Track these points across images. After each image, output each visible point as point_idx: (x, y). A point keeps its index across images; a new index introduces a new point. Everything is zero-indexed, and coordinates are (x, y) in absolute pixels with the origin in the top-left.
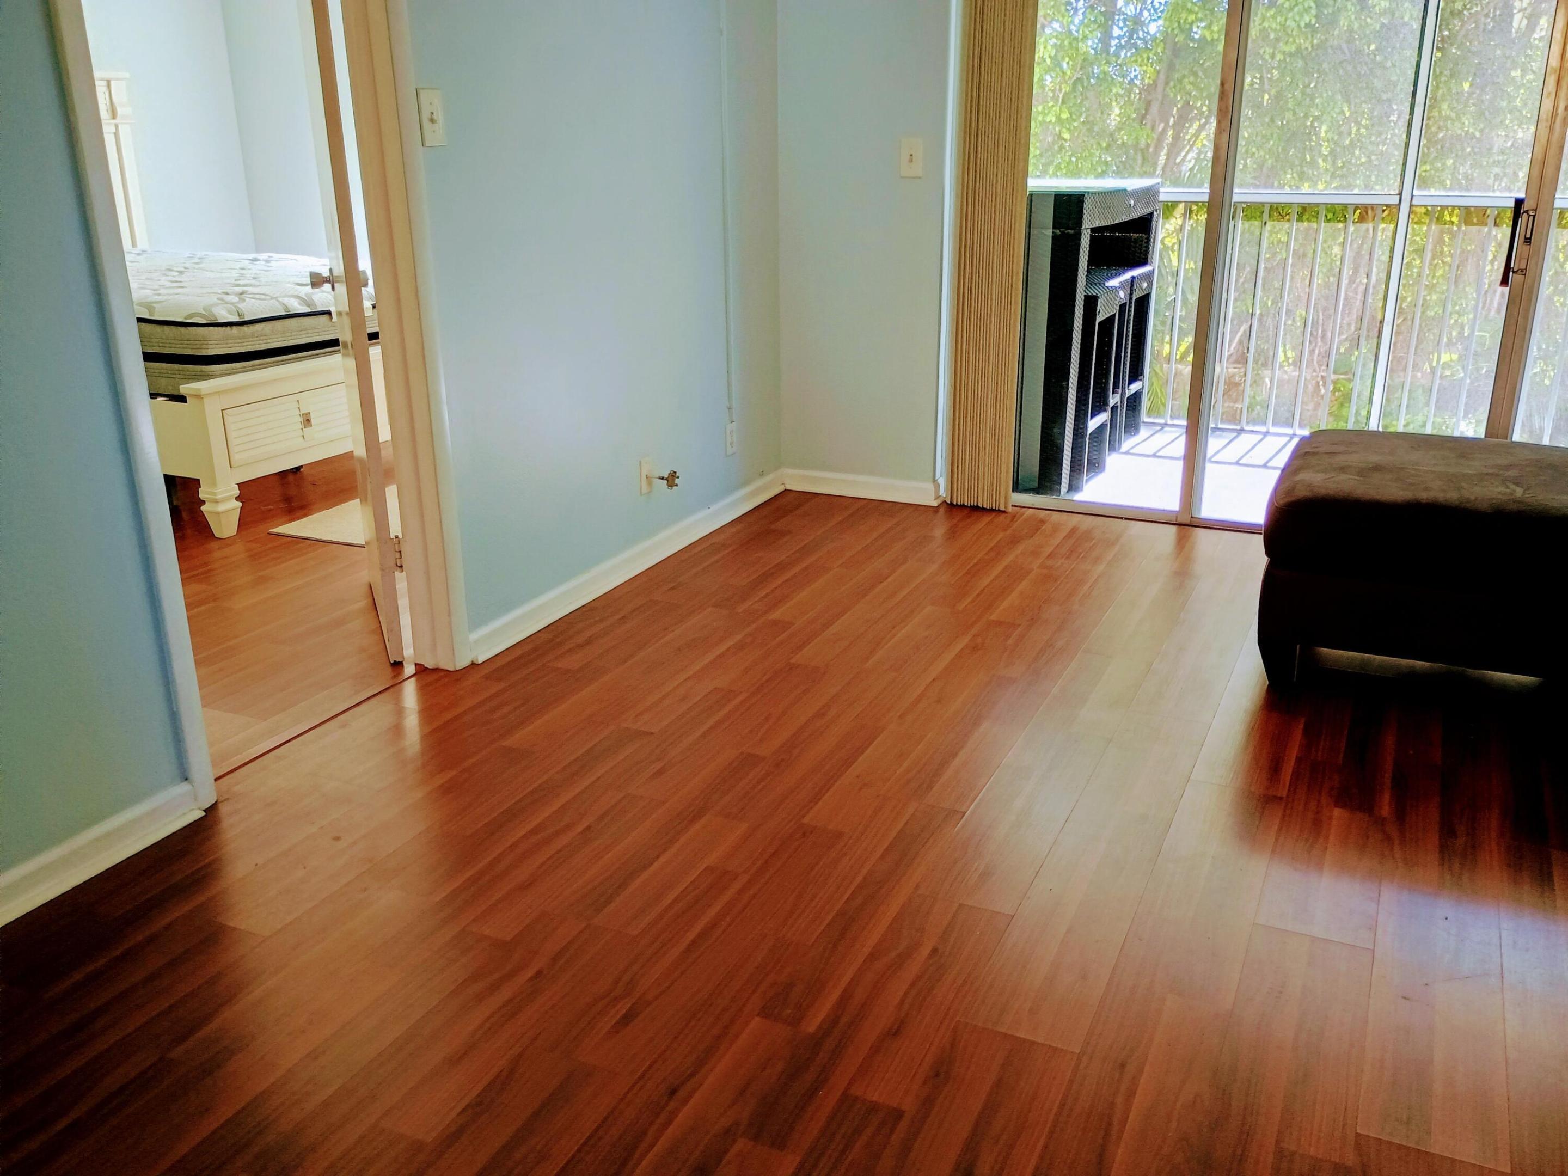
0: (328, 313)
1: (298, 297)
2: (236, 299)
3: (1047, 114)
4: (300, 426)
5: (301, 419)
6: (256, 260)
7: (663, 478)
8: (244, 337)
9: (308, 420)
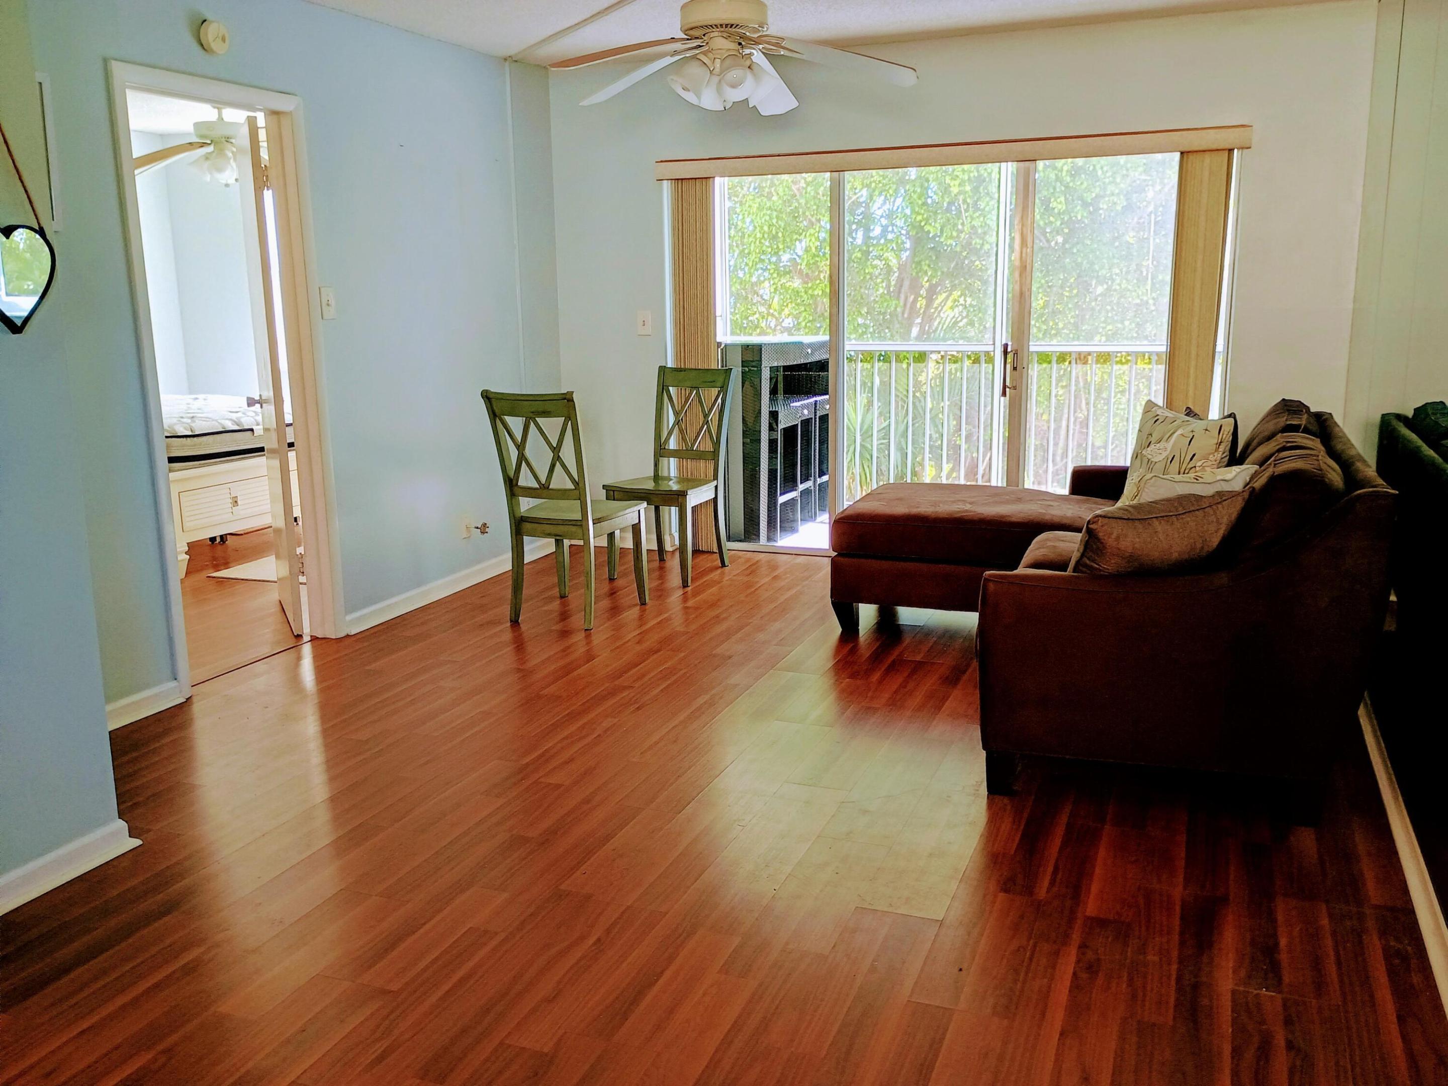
0: (252, 430)
1: (231, 420)
2: (189, 421)
3: (815, 289)
4: (231, 505)
5: (231, 501)
6: (197, 399)
7: (477, 528)
8: (195, 445)
9: (236, 502)
